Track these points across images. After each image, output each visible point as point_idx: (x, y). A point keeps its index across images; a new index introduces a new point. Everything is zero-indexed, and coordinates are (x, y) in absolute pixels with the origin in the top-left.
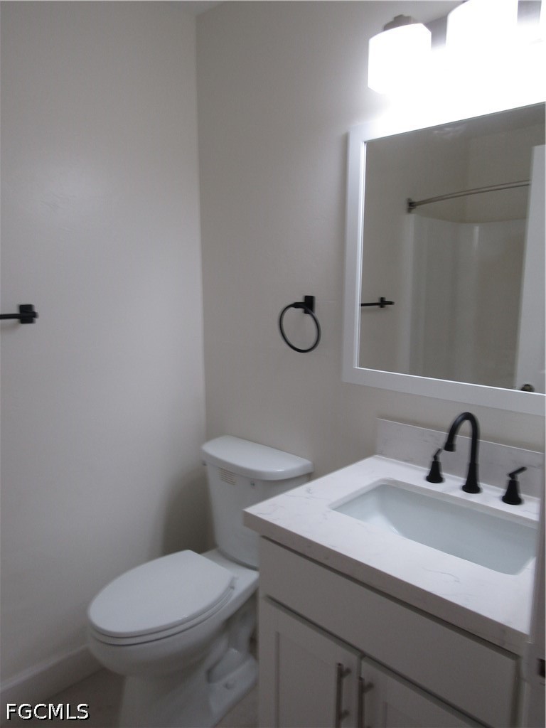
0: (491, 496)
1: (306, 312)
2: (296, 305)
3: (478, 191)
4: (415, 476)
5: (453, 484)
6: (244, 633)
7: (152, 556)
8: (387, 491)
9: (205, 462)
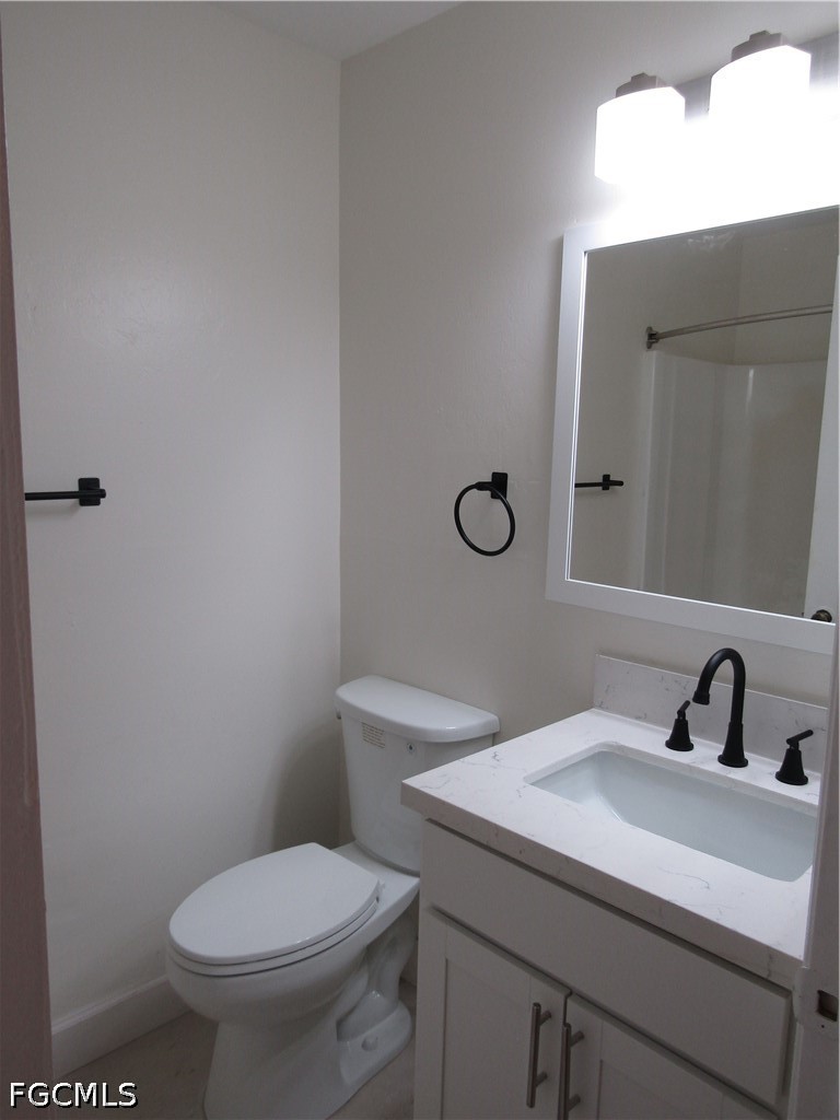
0: (761, 771)
1: (494, 496)
2: (480, 486)
3: (753, 319)
4: (651, 740)
5: (706, 753)
6: (392, 969)
7: (258, 852)
8: (609, 762)
9: (340, 714)
